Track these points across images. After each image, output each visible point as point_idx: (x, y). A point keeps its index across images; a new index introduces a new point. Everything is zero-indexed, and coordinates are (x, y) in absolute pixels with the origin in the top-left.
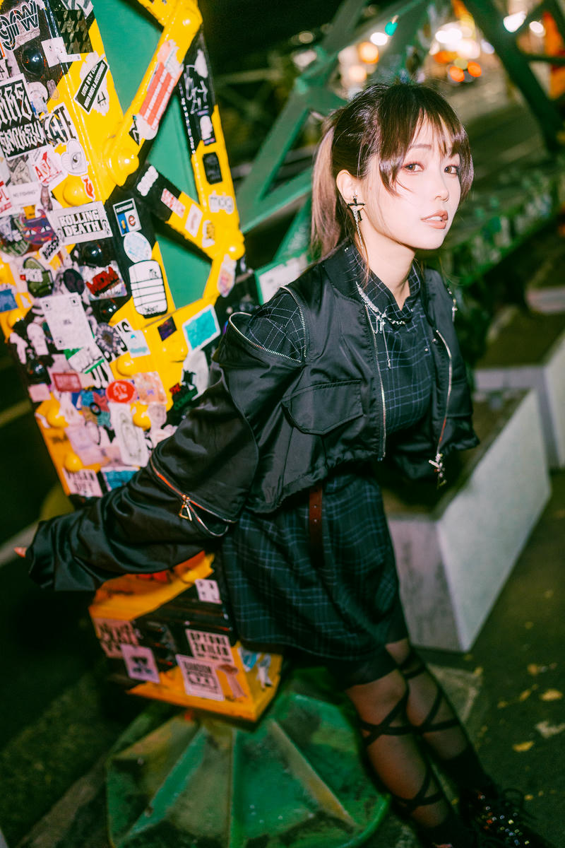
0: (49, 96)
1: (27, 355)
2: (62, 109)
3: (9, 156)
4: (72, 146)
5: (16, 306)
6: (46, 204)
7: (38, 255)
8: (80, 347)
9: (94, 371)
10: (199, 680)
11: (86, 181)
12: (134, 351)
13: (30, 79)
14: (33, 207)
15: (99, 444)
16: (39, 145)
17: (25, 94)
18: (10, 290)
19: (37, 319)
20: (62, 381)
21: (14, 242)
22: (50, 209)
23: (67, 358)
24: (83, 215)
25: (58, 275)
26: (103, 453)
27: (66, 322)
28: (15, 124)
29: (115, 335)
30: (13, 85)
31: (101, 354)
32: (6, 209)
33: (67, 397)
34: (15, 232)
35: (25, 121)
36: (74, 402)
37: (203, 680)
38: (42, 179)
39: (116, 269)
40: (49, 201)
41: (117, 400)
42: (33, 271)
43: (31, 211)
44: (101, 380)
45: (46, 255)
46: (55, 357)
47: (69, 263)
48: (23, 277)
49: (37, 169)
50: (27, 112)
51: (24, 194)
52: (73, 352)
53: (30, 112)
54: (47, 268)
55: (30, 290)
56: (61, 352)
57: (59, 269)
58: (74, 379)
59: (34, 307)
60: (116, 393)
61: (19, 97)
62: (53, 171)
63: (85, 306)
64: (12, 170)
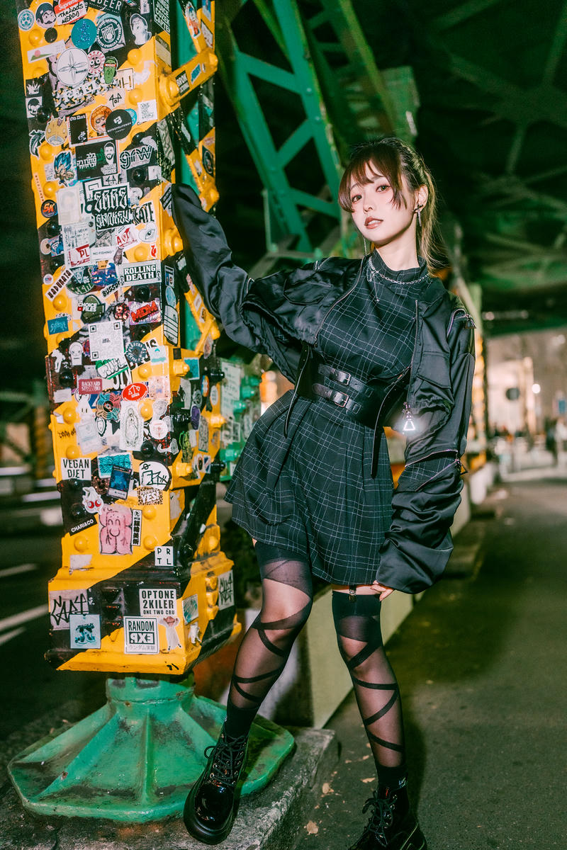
0: (143, 197)
1: (62, 365)
2: (150, 203)
3: (99, 229)
4: (149, 226)
5: (67, 330)
6: (117, 260)
7: (99, 294)
8: (110, 358)
9: (117, 377)
10: (139, 638)
11: (153, 247)
12: (155, 360)
13: (132, 186)
14: (107, 261)
15: (102, 435)
16: (126, 223)
17: (126, 194)
18: (67, 317)
19: (82, 339)
20: (85, 386)
21: (83, 284)
22: (119, 263)
23: (97, 368)
24: (144, 268)
25: (110, 307)
26: (104, 443)
27: (105, 341)
28: (112, 210)
29: (143, 349)
30: (119, 188)
31: (127, 364)
32: (84, 262)
33: (86, 398)
34: (85, 278)
35: (120, 209)
36: (91, 402)
37: (142, 637)
38: (120, 244)
39: (157, 303)
40: (121, 258)
41: (130, 398)
42: (90, 305)
43: (104, 264)
44: (120, 384)
45: (105, 294)
46: (86, 367)
47: (121, 299)
48: (80, 309)
49: (118, 238)
50: (123, 204)
51: (103, 253)
52: (103, 363)
53: (126, 204)
54: (103, 302)
55: (83, 318)
56: (94, 363)
57: (112, 303)
58: (98, 383)
59: (82, 330)
60: (130, 393)
61: (120, 195)
62: (130, 240)
63: (125, 329)
64: (99, 237)
